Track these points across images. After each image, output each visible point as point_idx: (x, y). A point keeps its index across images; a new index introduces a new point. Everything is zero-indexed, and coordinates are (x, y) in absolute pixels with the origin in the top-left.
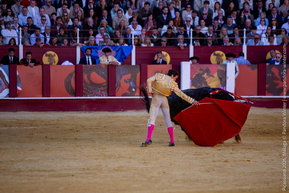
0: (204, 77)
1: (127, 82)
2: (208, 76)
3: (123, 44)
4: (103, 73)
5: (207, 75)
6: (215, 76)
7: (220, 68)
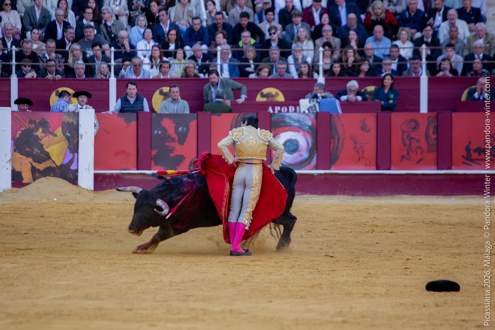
0: (37, 136)
2: (45, 133)
5: (42, 133)
6: (58, 134)
7: (68, 120)
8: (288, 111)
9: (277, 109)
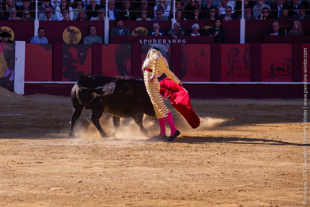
6: (1, 57)
7: (7, 48)
8: (152, 43)
9: (145, 41)
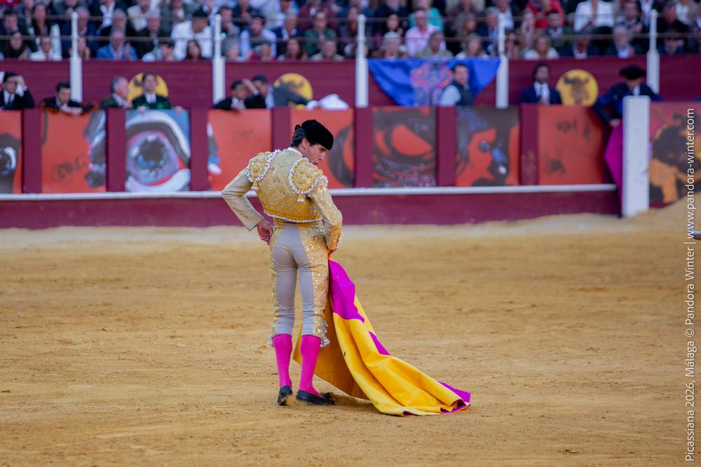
1: (484, 150)
3: (477, 54)
4: (425, 127)
